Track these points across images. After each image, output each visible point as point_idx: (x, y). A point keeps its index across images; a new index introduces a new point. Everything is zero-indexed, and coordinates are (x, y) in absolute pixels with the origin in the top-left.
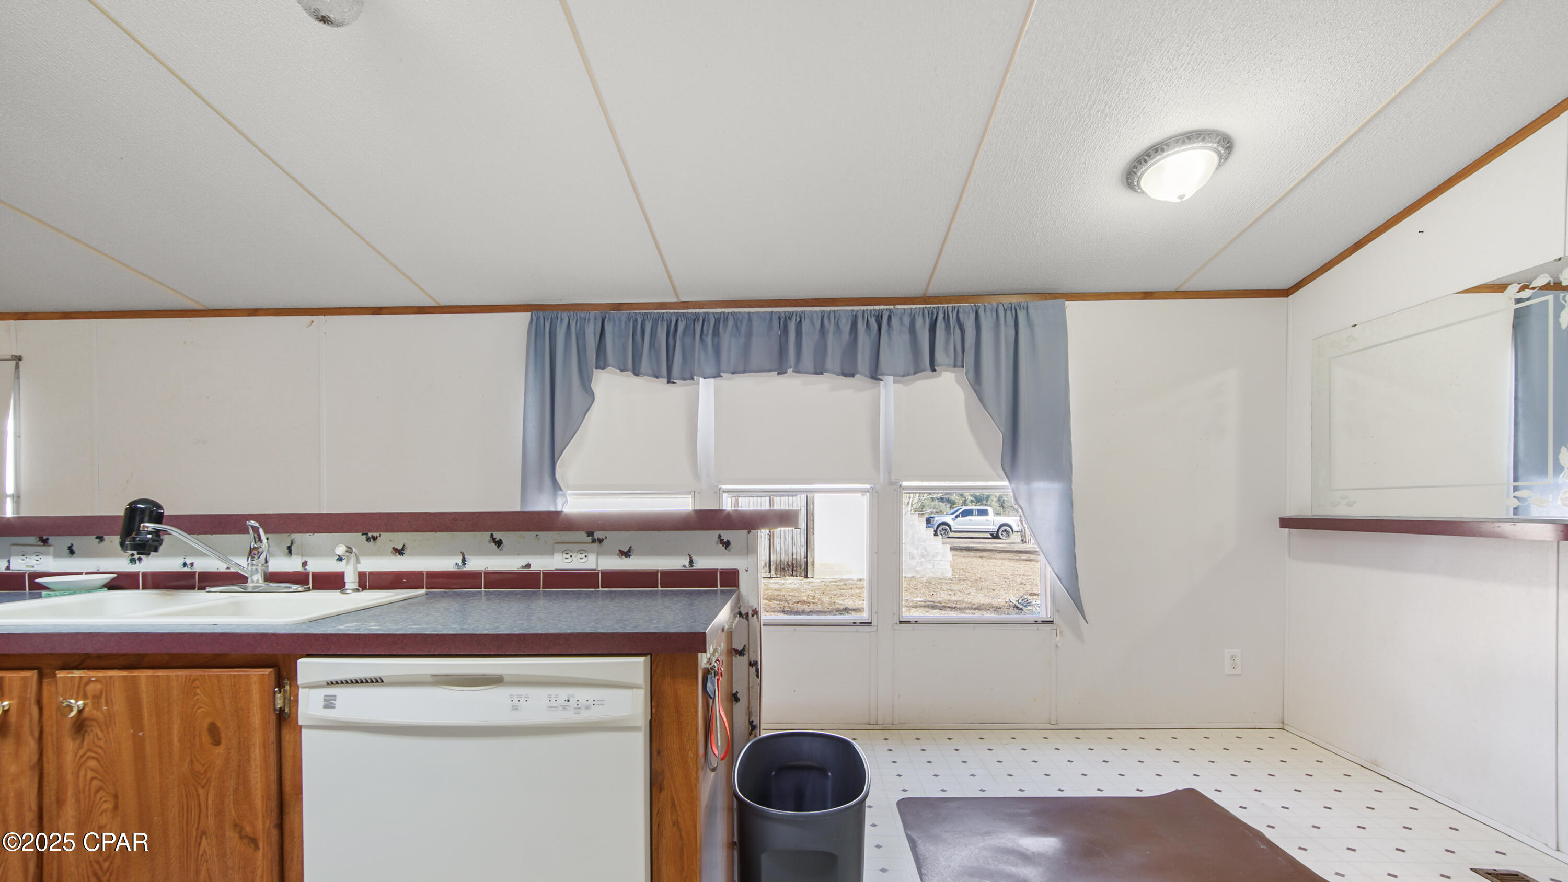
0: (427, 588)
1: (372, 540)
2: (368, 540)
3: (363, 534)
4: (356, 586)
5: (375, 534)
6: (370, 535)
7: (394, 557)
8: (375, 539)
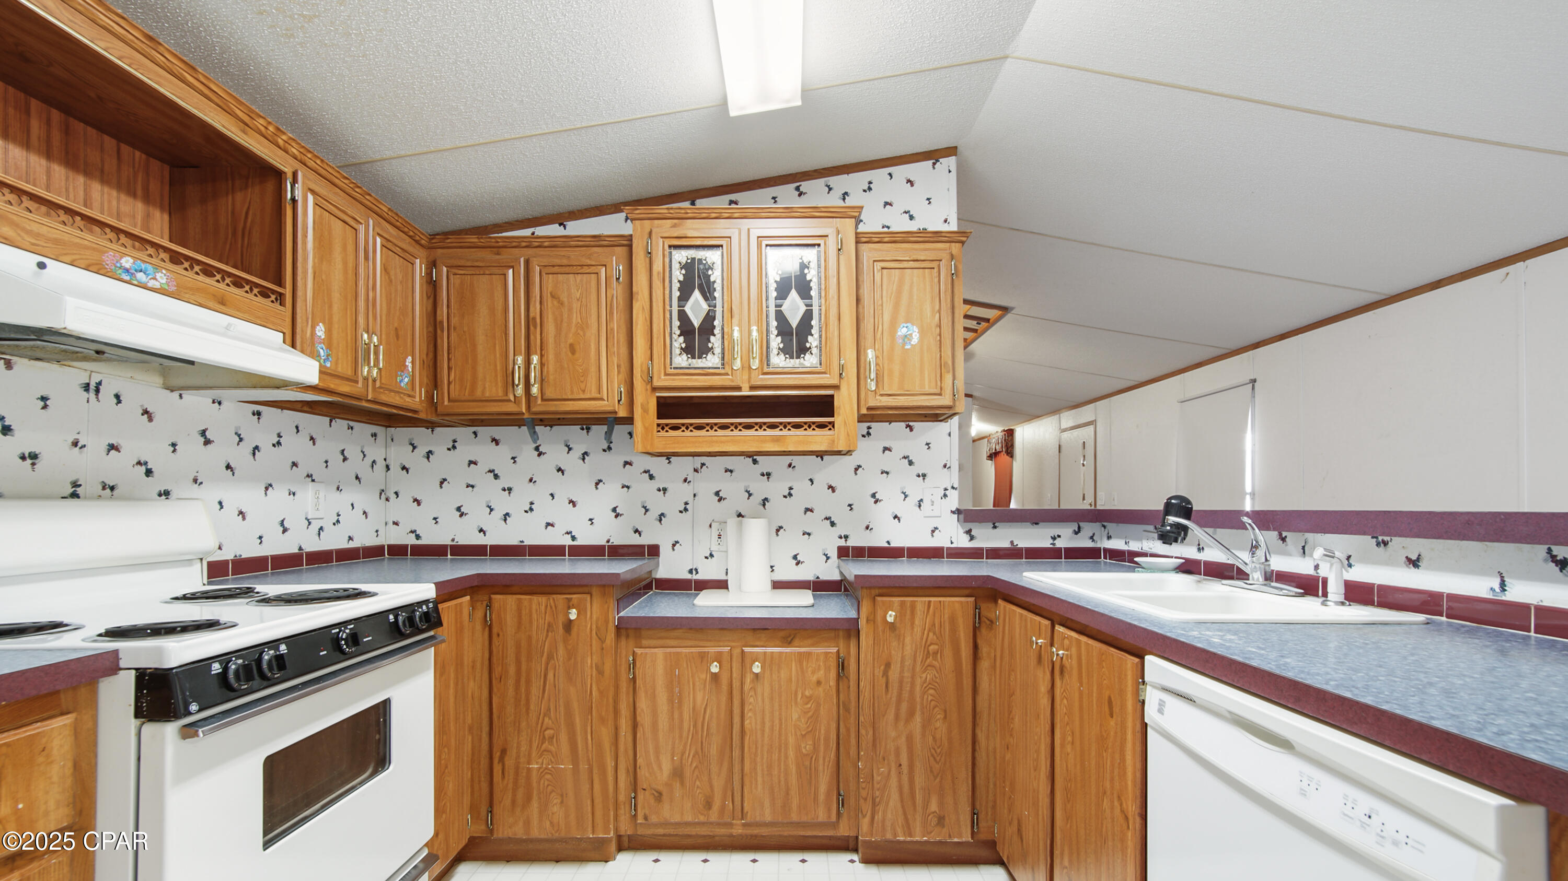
0: (1447, 617)
1: (1382, 545)
2: (1378, 544)
3: (1373, 538)
4: (1341, 598)
5: (1386, 538)
6: (1380, 538)
7: (1408, 569)
8: (1385, 544)
